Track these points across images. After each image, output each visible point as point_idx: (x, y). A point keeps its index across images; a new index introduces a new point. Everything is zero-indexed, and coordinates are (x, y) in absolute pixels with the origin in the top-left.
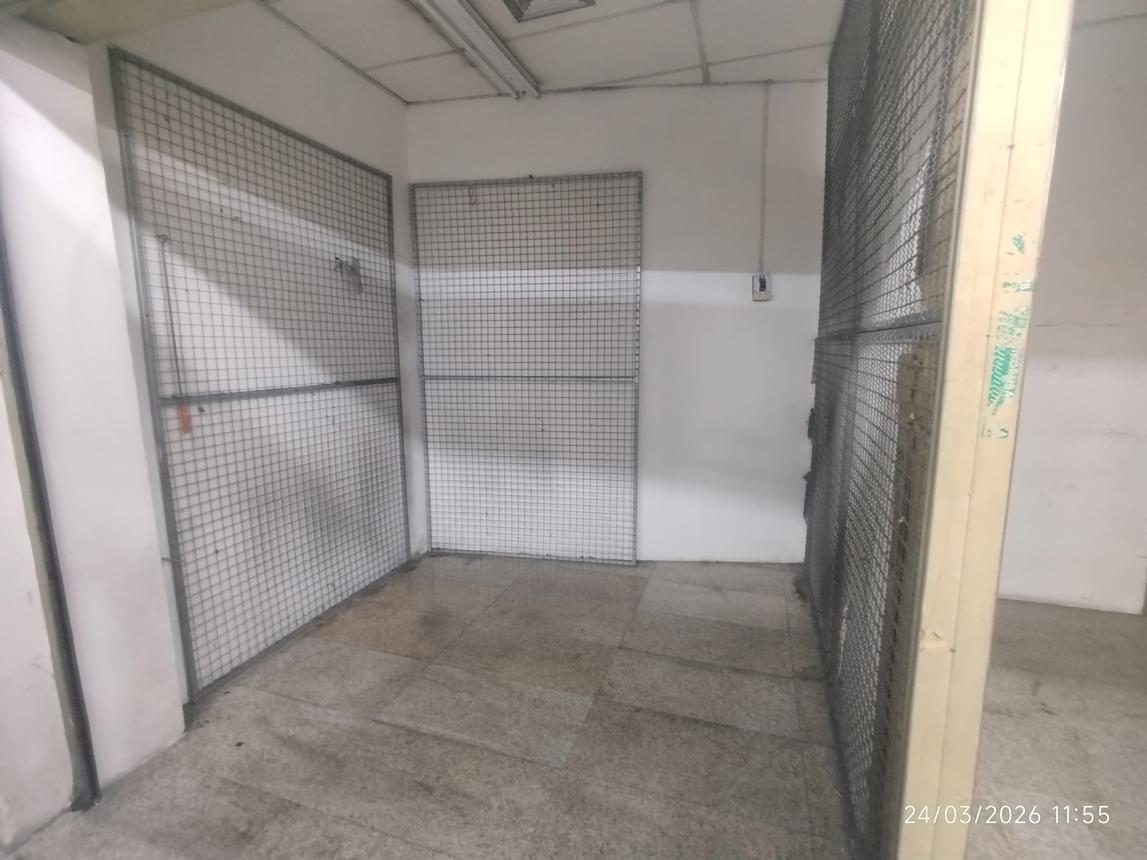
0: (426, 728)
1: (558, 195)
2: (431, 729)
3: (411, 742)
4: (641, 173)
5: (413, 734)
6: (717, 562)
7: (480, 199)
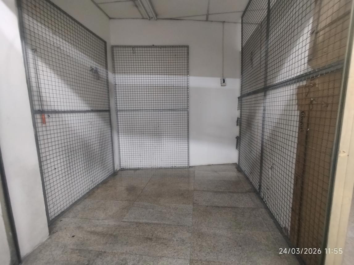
0: (141, 221)
1: (162, 52)
2: (143, 221)
3: (138, 226)
4: (188, 46)
5: (138, 224)
6: (212, 165)
7: (136, 52)
